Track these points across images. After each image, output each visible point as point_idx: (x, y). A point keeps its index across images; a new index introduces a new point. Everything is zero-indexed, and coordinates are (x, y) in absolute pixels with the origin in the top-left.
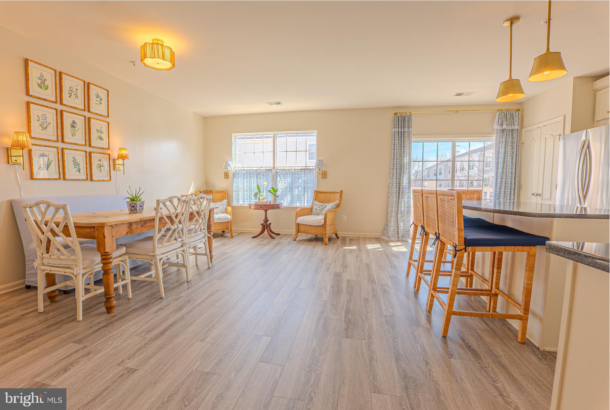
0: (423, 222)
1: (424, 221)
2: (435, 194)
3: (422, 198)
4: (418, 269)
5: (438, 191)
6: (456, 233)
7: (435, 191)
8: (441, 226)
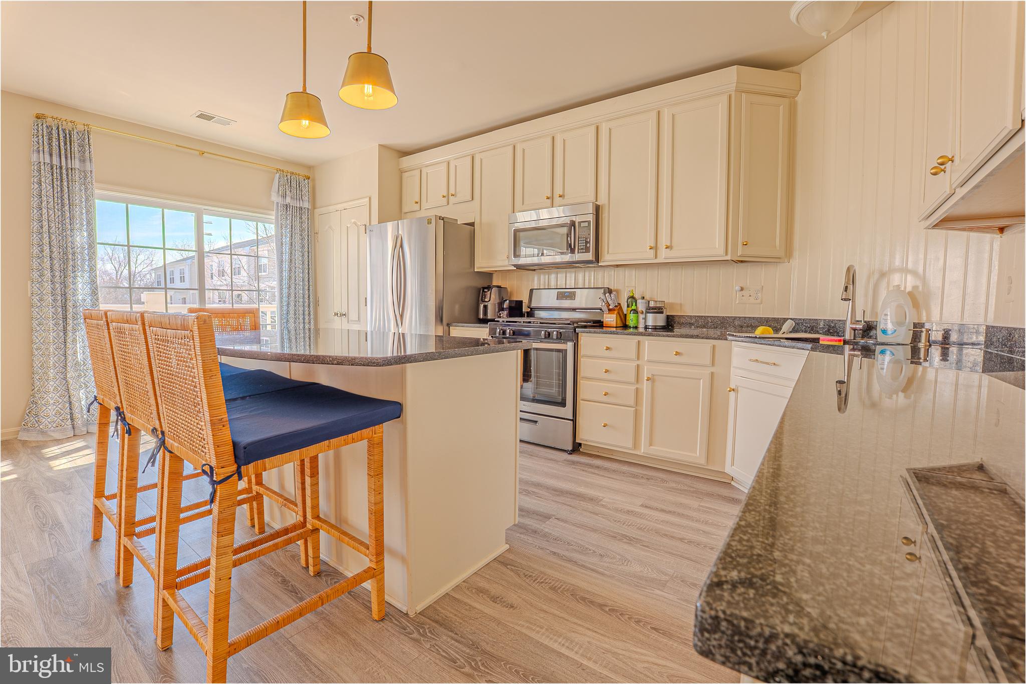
0: (118, 398)
1: (120, 395)
2: (140, 323)
3: (109, 333)
4: (120, 526)
5: (146, 315)
6: (208, 433)
7: (138, 315)
8: (165, 413)
